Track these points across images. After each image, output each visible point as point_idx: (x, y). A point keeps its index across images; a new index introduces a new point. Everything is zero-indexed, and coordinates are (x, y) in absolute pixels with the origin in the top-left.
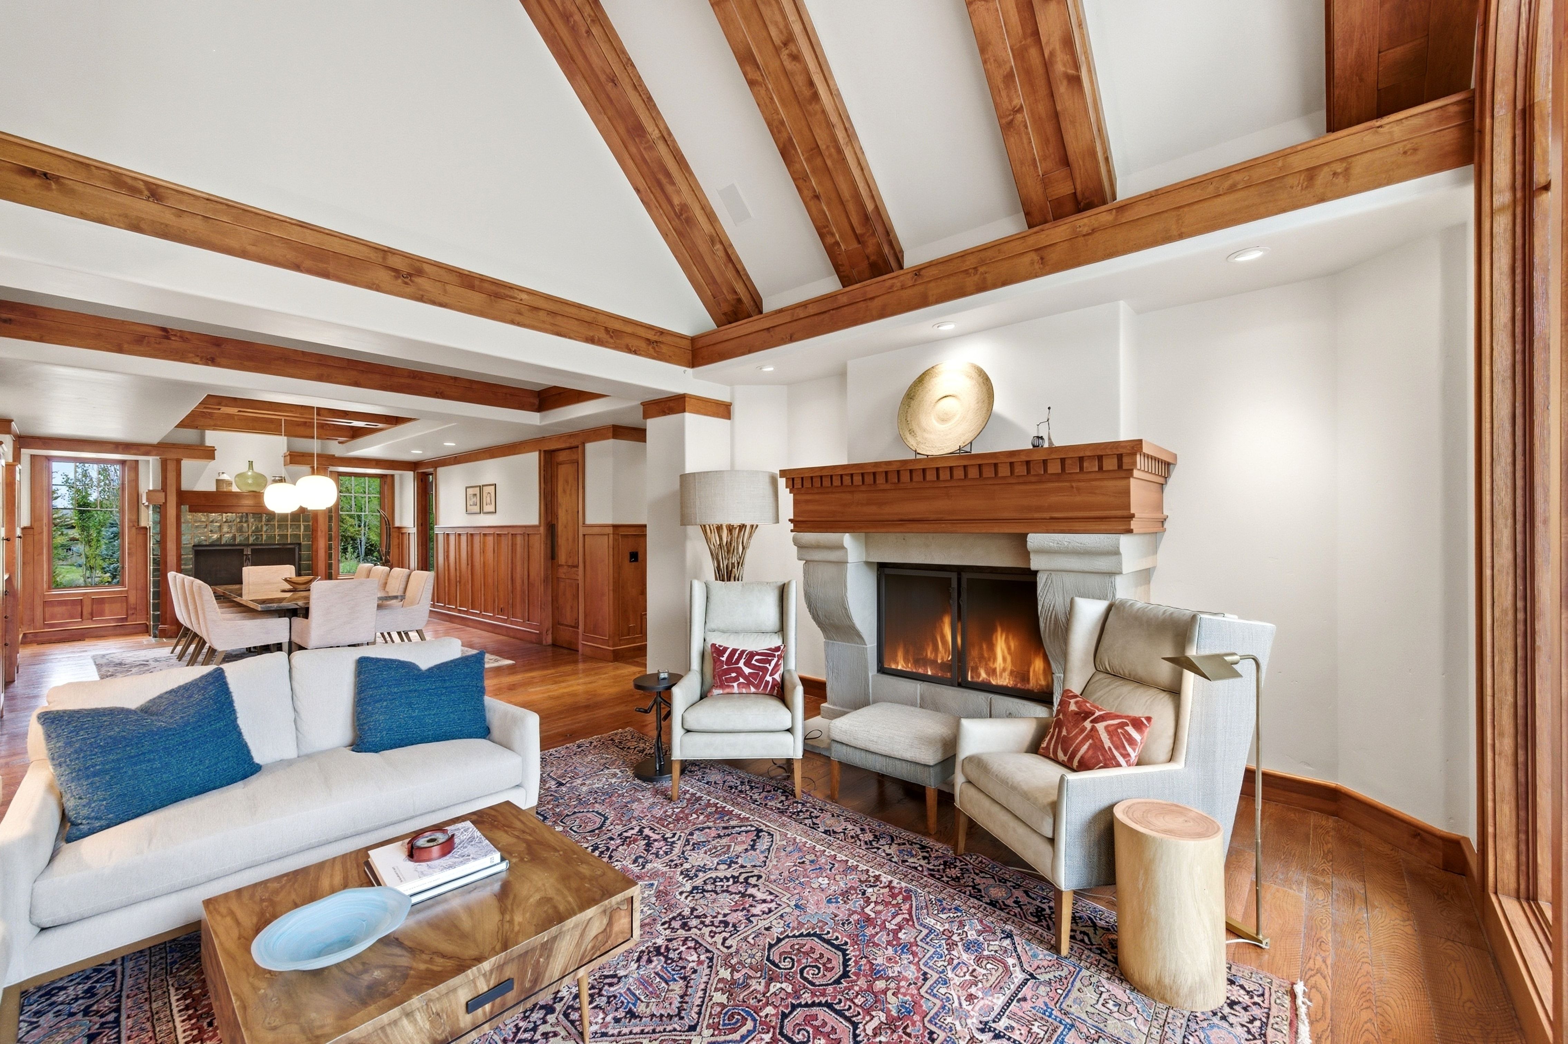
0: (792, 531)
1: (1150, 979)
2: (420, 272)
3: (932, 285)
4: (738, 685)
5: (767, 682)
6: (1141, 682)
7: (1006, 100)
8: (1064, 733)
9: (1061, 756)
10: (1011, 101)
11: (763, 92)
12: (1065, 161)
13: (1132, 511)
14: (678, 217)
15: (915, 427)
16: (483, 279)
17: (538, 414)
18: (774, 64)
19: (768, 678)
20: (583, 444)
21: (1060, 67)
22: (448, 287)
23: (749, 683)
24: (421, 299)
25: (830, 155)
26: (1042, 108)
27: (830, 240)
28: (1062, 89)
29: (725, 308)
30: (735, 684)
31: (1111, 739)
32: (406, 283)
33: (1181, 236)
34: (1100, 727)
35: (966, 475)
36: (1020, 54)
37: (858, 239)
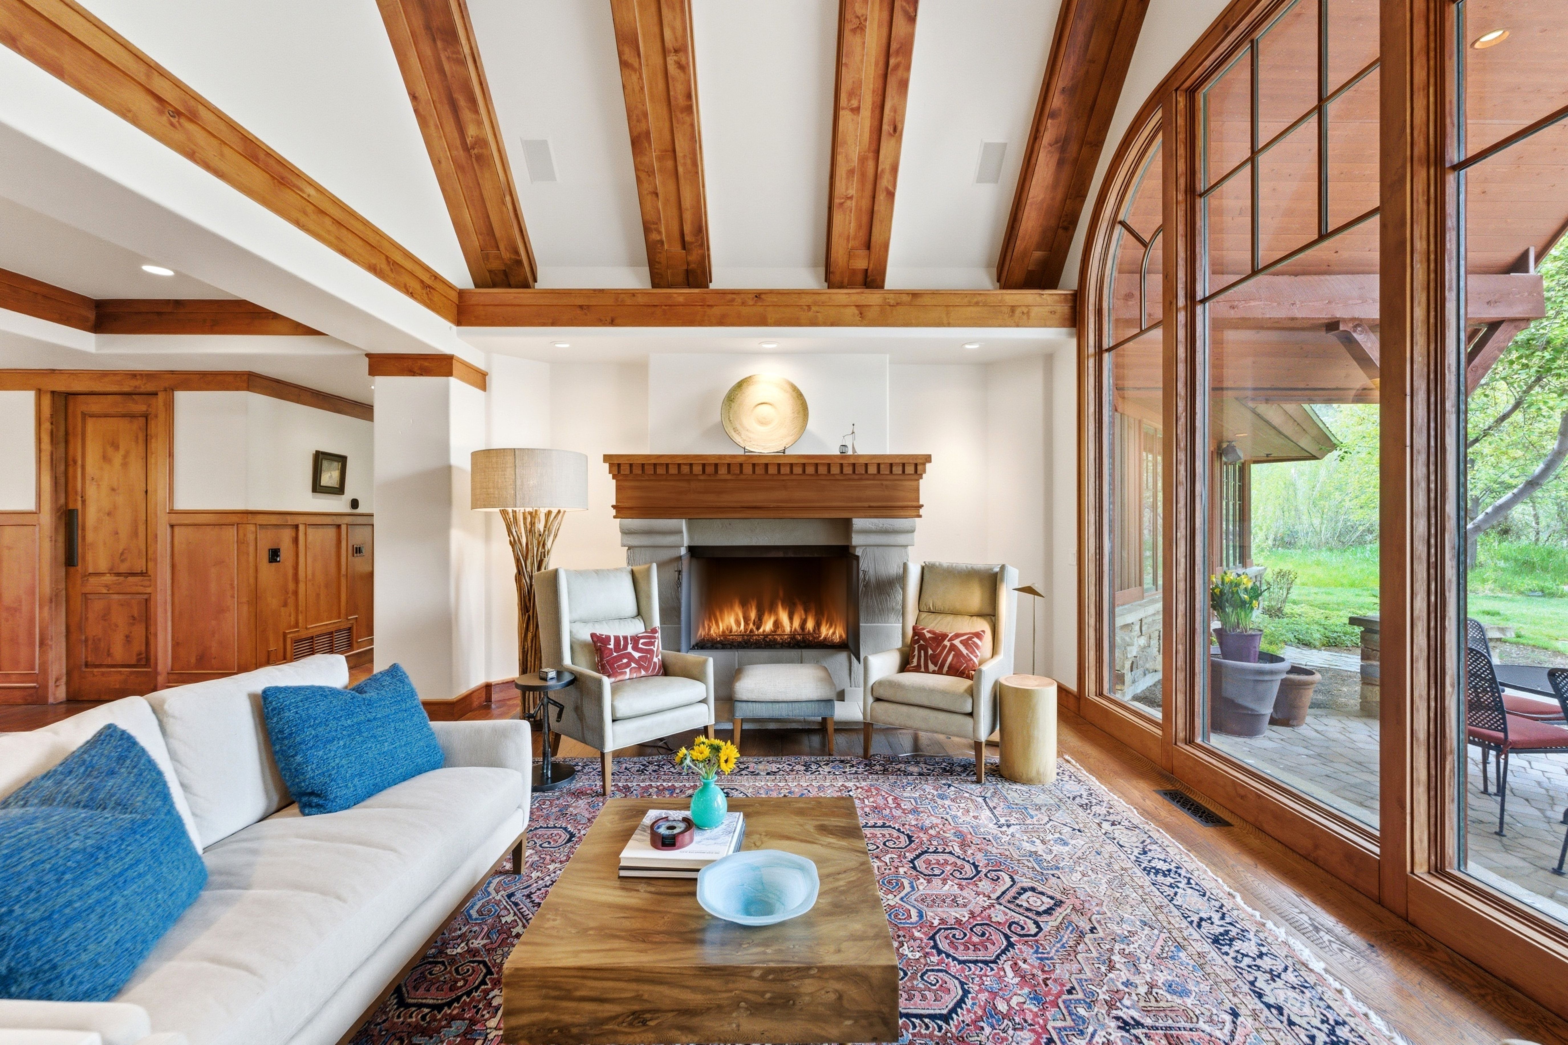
0: (615, 517)
1: (1033, 774)
2: (193, 117)
3: (770, 309)
4: (630, 670)
5: (655, 663)
6: (955, 613)
7: (844, 187)
8: (930, 652)
9: (931, 667)
10: (847, 189)
11: (635, 77)
12: (868, 246)
13: (921, 503)
14: (466, 148)
15: (739, 427)
16: (270, 154)
17: (93, 335)
18: (657, 60)
19: (655, 660)
20: (173, 390)
21: (884, 182)
22: (227, 151)
23: (640, 667)
24: (191, 155)
25: (685, 164)
26: (865, 203)
27: (654, 236)
28: (881, 197)
29: (495, 265)
30: (628, 670)
31: (967, 649)
32: (172, 125)
33: (949, 325)
34: (957, 642)
35: (804, 471)
36: (863, 160)
37: (684, 245)
